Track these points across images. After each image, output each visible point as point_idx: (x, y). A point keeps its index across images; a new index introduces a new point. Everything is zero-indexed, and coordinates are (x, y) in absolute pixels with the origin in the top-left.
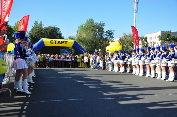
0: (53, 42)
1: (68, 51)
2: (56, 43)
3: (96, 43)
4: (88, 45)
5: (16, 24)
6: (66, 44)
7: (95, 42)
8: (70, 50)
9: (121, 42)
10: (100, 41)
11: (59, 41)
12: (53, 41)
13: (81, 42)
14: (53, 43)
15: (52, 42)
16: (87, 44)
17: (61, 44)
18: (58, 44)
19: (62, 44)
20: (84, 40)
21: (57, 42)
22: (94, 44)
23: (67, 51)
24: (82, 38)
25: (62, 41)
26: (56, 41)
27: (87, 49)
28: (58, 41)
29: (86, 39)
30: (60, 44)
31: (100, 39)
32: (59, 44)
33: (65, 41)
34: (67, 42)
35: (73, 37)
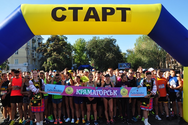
0: (64, 13)
1: (127, 65)
2: (75, 18)
5: (76, 41)
6: (124, 19)
11: (92, 9)
12: (63, 9)
13: (141, 53)
14: (63, 18)
15: (59, 14)
17: (101, 23)
18: (86, 19)
19: (105, 19)
24: (142, 49)
25: (104, 9)
28: (86, 9)
30: (97, 19)
32: (92, 21)
33: (118, 9)
34: (129, 9)
35: (131, 50)
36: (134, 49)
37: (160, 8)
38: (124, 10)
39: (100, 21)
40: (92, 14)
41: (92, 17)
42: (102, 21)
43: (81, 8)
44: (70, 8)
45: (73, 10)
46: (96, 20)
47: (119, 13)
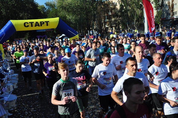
0: (28, 24)
2: (32, 26)
3: (88, 10)
4: (77, 14)
6: (47, 25)
7: (86, 9)
9: (124, 4)
10: (92, 5)
11: (37, 23)
12: (28, 23)
13: (65, 10)
14: (28, 26)
15: (26, 25)
16: (74, 13)
18: (35, 26)
19: (41, 26)
20: (70, 7)
21: (34, 25)
22: (84, 11)
24: (66, 5)
25: (41, 22)
26: (32, 23)
28: (35, 22)
29: (71, 4)
30: (39, 26)
31: (93, 2)
32: (37, 27)
33: (45, 22)
34: (49, 22)
35: (52, 3)
36: (55, 2)
37: (58, 20)
38: (47, 22)
40: (37, 24)
41: (37, 25)
43: (33, 22)
44: (30, 23)
47: (45, 23)
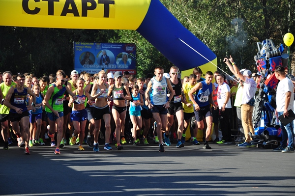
0: (37, 5)
1: (117, 53)
2: (51, 12)
6: (106, 14)
8: (124, 46)
11: (70, 1)
14: (37, 11)
16: (217, 12)
17: (80, 18)
18: (64, 13)
19: (85, 14)
23: (110, 54)
25: (84, 2)
26: (51, 1)
27: (218, 42)
30: (76, 14)
32: (70, 16)
33: (100, 2)
37: (149, 1)
39: (79, 16)
40: (70, 8)
41: (70, 11)
42: (82, 16)
45: (47, 2)
46: (75, 16)
